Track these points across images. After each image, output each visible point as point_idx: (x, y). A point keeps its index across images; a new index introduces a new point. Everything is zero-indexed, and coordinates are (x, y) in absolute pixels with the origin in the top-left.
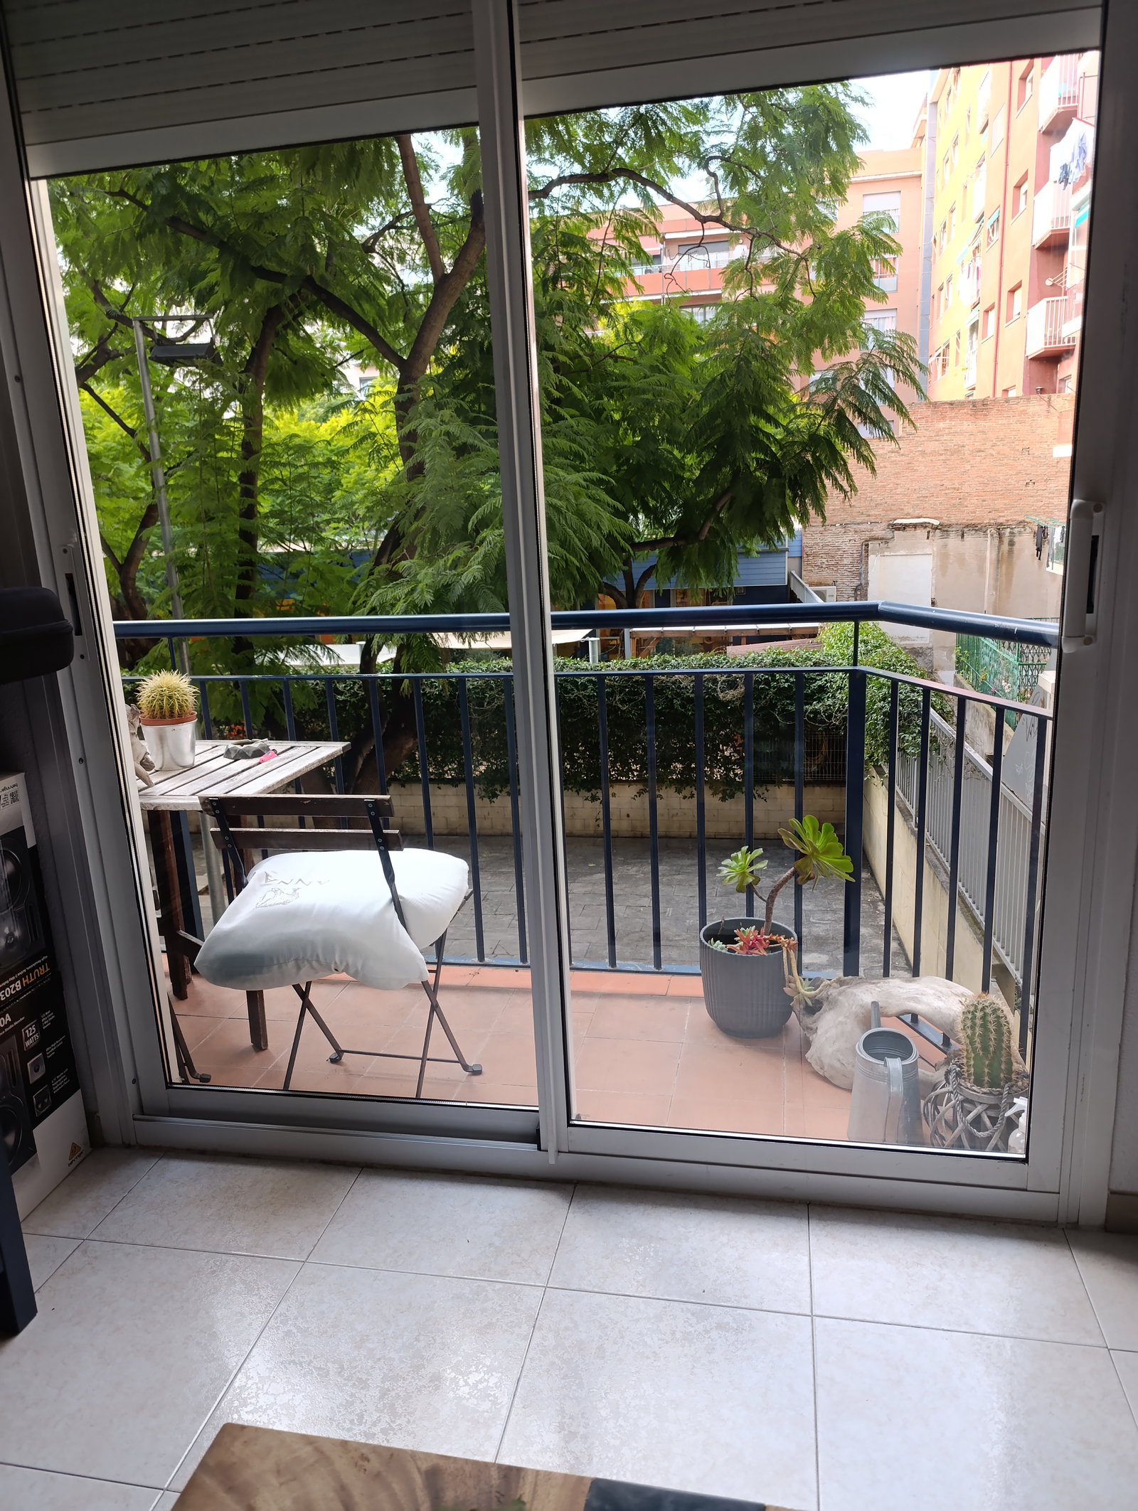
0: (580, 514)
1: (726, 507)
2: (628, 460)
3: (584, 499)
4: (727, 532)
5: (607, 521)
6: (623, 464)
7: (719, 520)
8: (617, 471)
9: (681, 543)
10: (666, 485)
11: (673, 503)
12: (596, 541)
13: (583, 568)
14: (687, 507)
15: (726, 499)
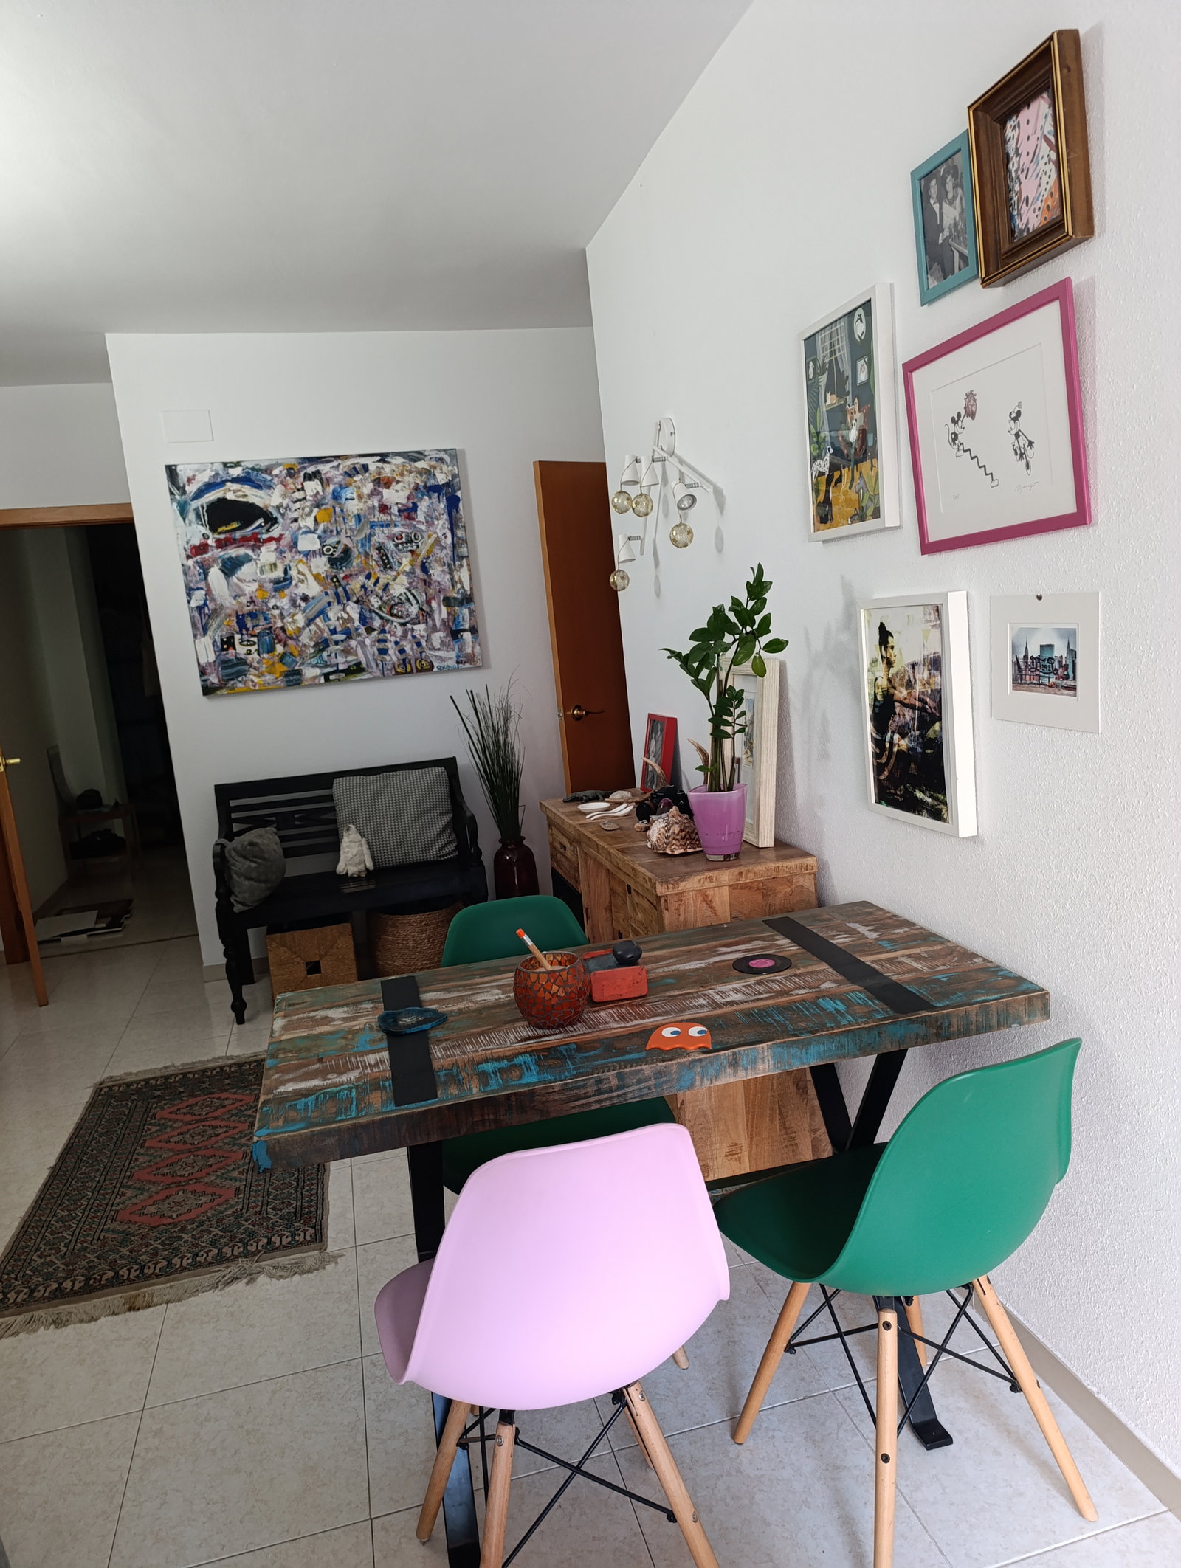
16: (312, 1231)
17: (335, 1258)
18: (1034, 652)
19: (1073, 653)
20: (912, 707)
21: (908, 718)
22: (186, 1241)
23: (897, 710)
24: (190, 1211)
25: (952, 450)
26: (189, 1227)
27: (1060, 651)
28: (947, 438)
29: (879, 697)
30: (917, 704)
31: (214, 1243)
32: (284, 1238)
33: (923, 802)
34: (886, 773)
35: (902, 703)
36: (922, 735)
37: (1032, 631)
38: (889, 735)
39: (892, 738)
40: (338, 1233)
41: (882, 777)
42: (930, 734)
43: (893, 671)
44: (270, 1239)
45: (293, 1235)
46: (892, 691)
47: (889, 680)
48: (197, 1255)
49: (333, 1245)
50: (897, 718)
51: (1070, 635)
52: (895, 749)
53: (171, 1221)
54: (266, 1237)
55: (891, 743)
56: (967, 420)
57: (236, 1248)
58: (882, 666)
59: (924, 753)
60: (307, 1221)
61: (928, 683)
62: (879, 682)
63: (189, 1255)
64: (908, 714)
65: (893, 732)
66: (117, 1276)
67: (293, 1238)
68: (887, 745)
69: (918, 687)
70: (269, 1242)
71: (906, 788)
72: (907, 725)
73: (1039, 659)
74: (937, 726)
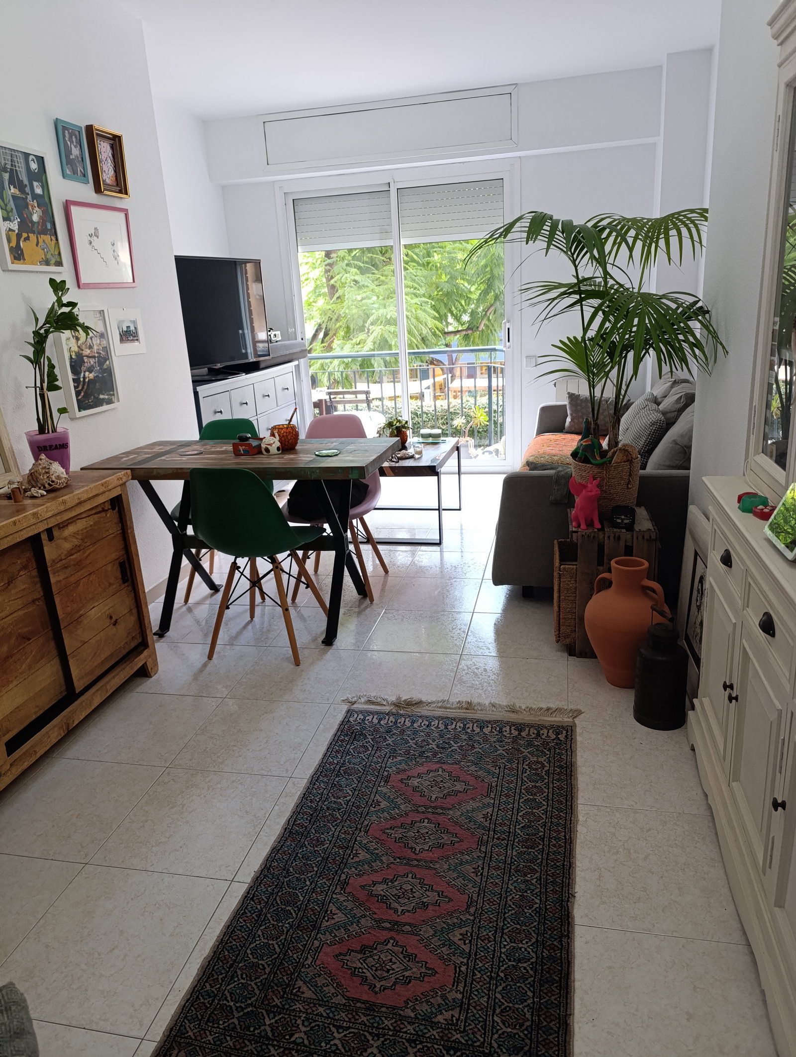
0: (417, 319)
1: (493, 312)
2: (442, 289)
3: (419, 311)
4: (493, 326)
5: (431, 323)
6: (440, 291)
7: (489, 320)
8: (437, 295)
9: (470, 332)
10: (463, 302)
11: (465, 311)
12: (425, 331)
13: (418, 344)
14: (473, 314)
15: (492, 309)
16: (351, 719)
17: (347, 701)
18: (125, 329)
19: (135, 328)
20: (94, 357)
21: (92, 363)
22: (434, 740)
23: (86, 361)
24: (429, 772)
25: (90, 247)
26: (429, 754)
27: (132, 328)
28: (87, 243)
29: (73, 357)
30: (96, 355)
31: (415, 732)
32: (370, 720)
33: (103, 399)
34: (82, 394)
35: (88, 357)
36: (101, 369)
37: (123, 321)
38: (82, 374)
39: (84, 375)
40: (336, 716)
41: (80, 397)
42: (105, 367)
43: (80, 342)
44: (379, 722)
45: (363, 720)
46: (81, 352)
47: (79, 347)
48: (428, 726)
49: (345, 708)
50: (86, 365)
51: (134, 322)
52: (87, 380)
53: (445, 767)
54: (381, 725)
55: (84, 378)
56: (95, 238)
57: (402, 723)
58: (73, 341)
59: (103, 376)
60: (350, 727)
61: (100, 344)
62: (72, 349)
63: (433, 728)
64: (92, 361)
65: (85, 372)
66: (481, 728)
67: (365, 717)
68: (82, 379)
69: (95, 348)
70: (380, 720)
71: (94, 397)
72: (92, 366)
73: (127, 331)
74: (108, 362)
